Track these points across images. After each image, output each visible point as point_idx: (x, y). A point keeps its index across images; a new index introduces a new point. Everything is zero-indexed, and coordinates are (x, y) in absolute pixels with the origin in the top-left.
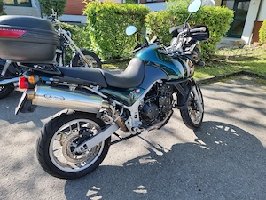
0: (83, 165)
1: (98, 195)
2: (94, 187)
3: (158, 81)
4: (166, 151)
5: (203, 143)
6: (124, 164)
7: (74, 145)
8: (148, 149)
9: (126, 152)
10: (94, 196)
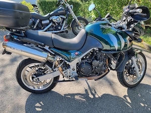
0: (40, 87)
1: (40, 108)
2: (41, 102)
3: (95, 49)
4: (97, 96)
5: (129, 101)
6: (65, 95)
7: (34, 76)
8: (86, 90)
9: (71, 88)
10: (38, 107)
